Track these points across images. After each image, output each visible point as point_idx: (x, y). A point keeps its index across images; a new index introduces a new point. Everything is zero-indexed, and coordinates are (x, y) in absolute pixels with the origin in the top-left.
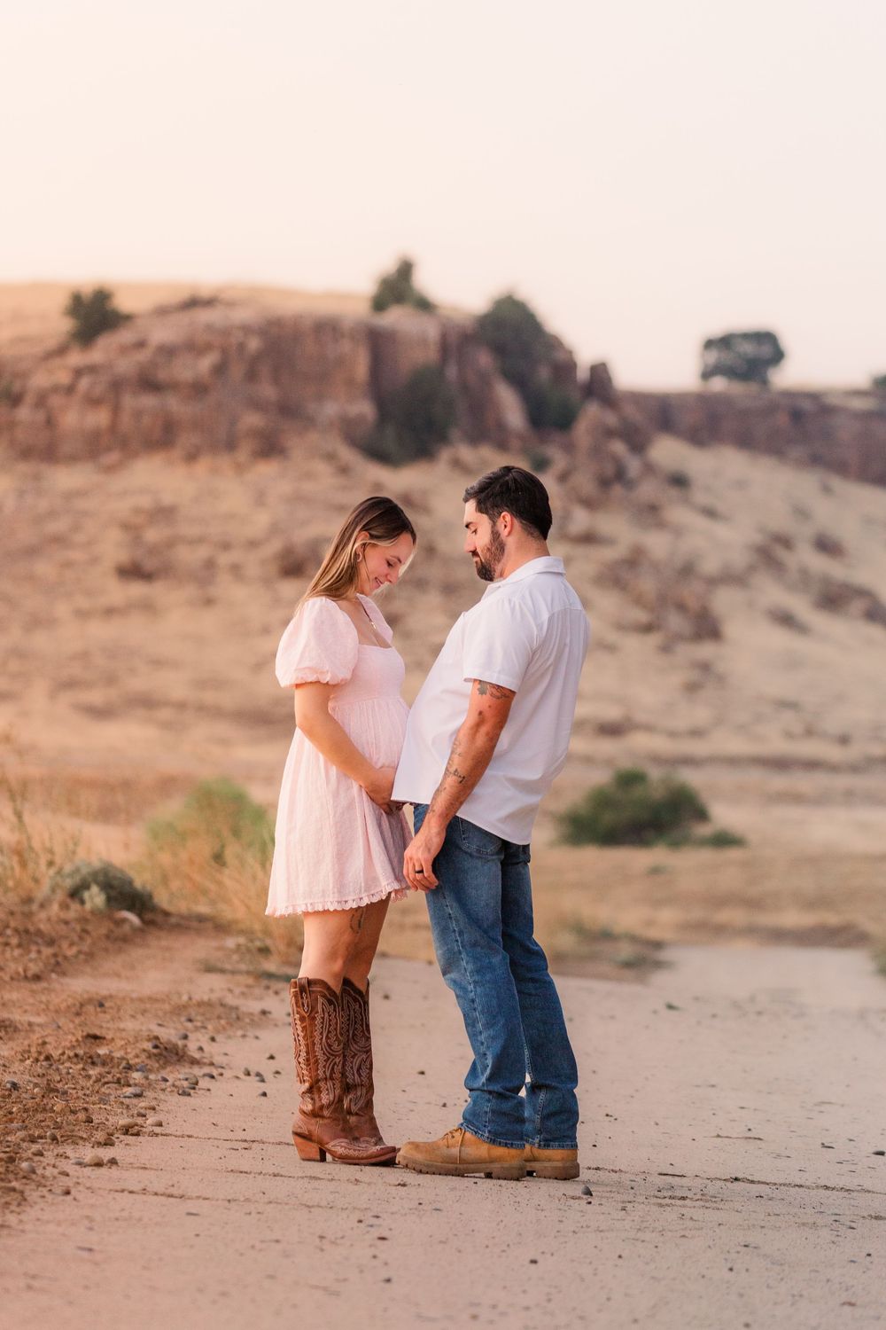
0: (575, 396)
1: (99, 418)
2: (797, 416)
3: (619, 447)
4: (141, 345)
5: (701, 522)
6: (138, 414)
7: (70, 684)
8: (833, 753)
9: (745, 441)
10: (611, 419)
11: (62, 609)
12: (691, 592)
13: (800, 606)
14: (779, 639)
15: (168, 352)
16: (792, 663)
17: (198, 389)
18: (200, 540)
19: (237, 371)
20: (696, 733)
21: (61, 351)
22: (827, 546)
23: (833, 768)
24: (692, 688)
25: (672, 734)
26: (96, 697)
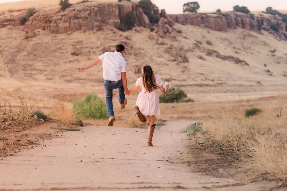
0: (159, 16)
1: (67, 24)
2: (202, 18)
3: (167, 26)
4: (74, 10)
5: (184, 40)
6: (74, 23)
7: (63, 76)
8: (211, 83)
9: (192, 24)
10: (166, 20)
11: (61, 62)
12: (182, 53)
13: (203, 55)
14: (200, 61)
15: (79, 11)
16: (202, 66)
17: (86, 18)
18: (87, 47)
19: (93, 14)
20: (184, 80)
21: (59, 12)
22: (209, 43)
23: (211, 86)
24: (183, 72)
25: (179, 81)
26: (68, 78)
